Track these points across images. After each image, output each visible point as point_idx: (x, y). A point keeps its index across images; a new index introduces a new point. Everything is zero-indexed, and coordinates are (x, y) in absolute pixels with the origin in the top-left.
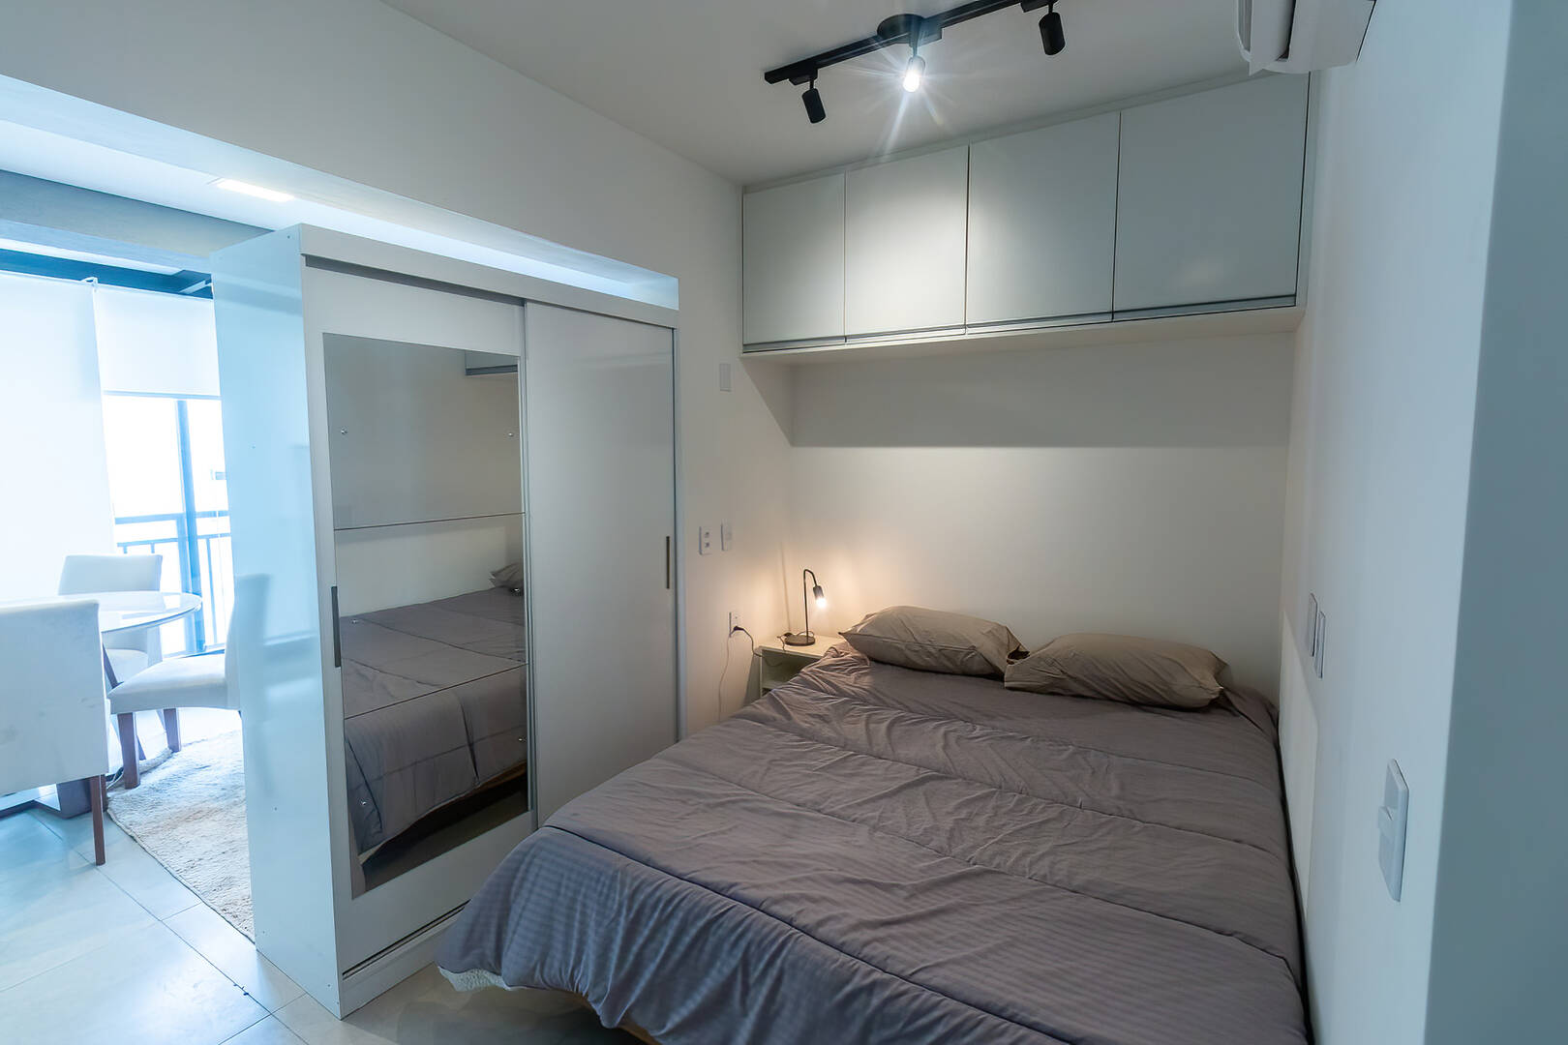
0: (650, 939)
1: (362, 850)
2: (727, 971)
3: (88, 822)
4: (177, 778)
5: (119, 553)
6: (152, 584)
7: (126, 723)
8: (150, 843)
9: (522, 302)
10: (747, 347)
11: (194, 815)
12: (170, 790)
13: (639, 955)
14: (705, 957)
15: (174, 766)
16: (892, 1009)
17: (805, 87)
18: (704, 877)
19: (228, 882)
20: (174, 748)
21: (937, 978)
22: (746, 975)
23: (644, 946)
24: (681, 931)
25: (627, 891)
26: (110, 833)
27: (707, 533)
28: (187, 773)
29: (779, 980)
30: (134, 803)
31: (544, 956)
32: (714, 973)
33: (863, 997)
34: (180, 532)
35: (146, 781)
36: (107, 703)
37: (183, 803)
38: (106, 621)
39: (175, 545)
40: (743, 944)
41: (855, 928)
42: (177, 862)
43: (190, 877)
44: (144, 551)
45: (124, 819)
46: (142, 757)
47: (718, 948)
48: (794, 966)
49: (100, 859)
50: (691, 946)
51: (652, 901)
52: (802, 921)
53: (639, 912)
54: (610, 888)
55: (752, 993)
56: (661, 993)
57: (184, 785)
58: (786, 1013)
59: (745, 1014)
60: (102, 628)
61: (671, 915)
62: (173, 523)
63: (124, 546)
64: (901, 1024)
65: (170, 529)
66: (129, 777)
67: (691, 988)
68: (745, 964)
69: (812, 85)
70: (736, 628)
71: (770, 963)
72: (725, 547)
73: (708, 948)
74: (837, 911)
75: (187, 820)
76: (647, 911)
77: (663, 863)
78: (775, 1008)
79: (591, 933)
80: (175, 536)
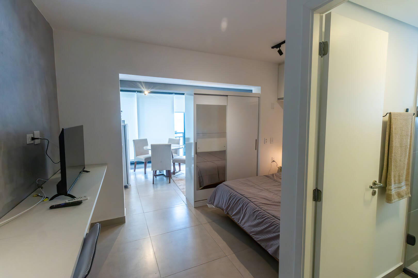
0: (231, 201)
1: (200, 187)
2: (241, 206)
3: (169, 178)
4: (180, 174)
5: (175, 138)
6: (179, 144)
7: (174, 164)
8: (175, 182)
9: (227, 96)
10: (279, 99)
11: (181, 180)
12: (179, 176)
13: (230, 203)
14: (238, 205)
15: (179, 173)
16: (260, 214)
17: (278, 49)
18: (240, 193)
19: (184, 189)
20: (180, 170)
21: (268, 211)
22: (243, 207)
23: (231, 202)
24: (236, 200)
25: (230, 193)
26: (171, 180)
27: (266, 140)
28: (181, 174)
29: (247, 209)
30: (174, 177)
31: (219, 202)
32: (239, 207)
33: (257, 212)
34: (183, 136)
35: (176, 174)
36: (172, 160)
37: (180, 178)
38: (172, 148)
39: (182, 138)
40: (243, 203)
41: (260, 203)
42: (178, 185)
43: (179, 187)
44: (178, 138)
45: (173, 178)
46: (176, 171)
47: (240, 203)
48: (249, 206)
49: (170, 183)
50: (236, 202)
51: (233, 195)
52: (252, 201)
53: (231, 197)
54: (228, 193)
55: (243, 210)
56: (232, 209)
57: (180, 176)
58: (247, 214)
59: (242, 214)
60: (172, 149)
61: (235, 197)
62: (182, 134)
63: (176, 137)
64: (261, 216)
65: (182, 135)
66: (174, 173)
67: (236, 209)
68: (243, 205)
69: (280, 48)
70: (274, 161)
71: (246, 206)
72: (271, 143)
73: (239, 203)
74: (258, 200)
75: (180, 180)
76: (232, 197)
77: (236, 190)
78: (246, 213)
79: (225, 199)
80: (182, 136)
